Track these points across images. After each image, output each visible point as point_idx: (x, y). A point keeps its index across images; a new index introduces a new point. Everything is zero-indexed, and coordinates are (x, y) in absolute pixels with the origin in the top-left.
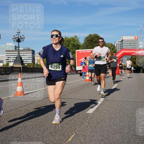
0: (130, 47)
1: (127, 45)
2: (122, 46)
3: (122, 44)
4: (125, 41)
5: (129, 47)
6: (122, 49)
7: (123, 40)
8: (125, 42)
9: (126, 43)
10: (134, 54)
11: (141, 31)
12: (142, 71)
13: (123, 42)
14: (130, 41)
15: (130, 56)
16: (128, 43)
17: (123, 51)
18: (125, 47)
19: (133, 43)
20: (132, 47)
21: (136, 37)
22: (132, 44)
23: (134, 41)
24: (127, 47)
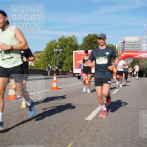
0: (133, 49)
1: (129, 46)
2: (124, 48)
3: (124, 45)
4: (127, 42)
5: (131, 49)
6: (124, 51)
10: (136, 57)
11: (145, 32)
12: (145, 75)
13: (125, 43)
15: (133, 59)
17: (125, 54)
19: (136, 45)
20: (135, 49)
21: (139, 39)
24: (129, 49)
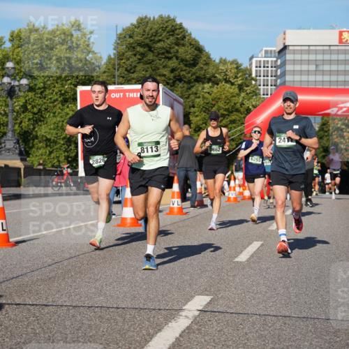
0: (319, 78)
4: (294, 52)
7: (285, 47)
8: (298, 57)
9: (301, 62)
13: (289, 57)
14: (316, 52)
16: (309, 62)
18: (297, 78)
20: (327, 78)
21: (346, 36)
22: (327, 68)
23: (338, 52)
24: (304, 78)
